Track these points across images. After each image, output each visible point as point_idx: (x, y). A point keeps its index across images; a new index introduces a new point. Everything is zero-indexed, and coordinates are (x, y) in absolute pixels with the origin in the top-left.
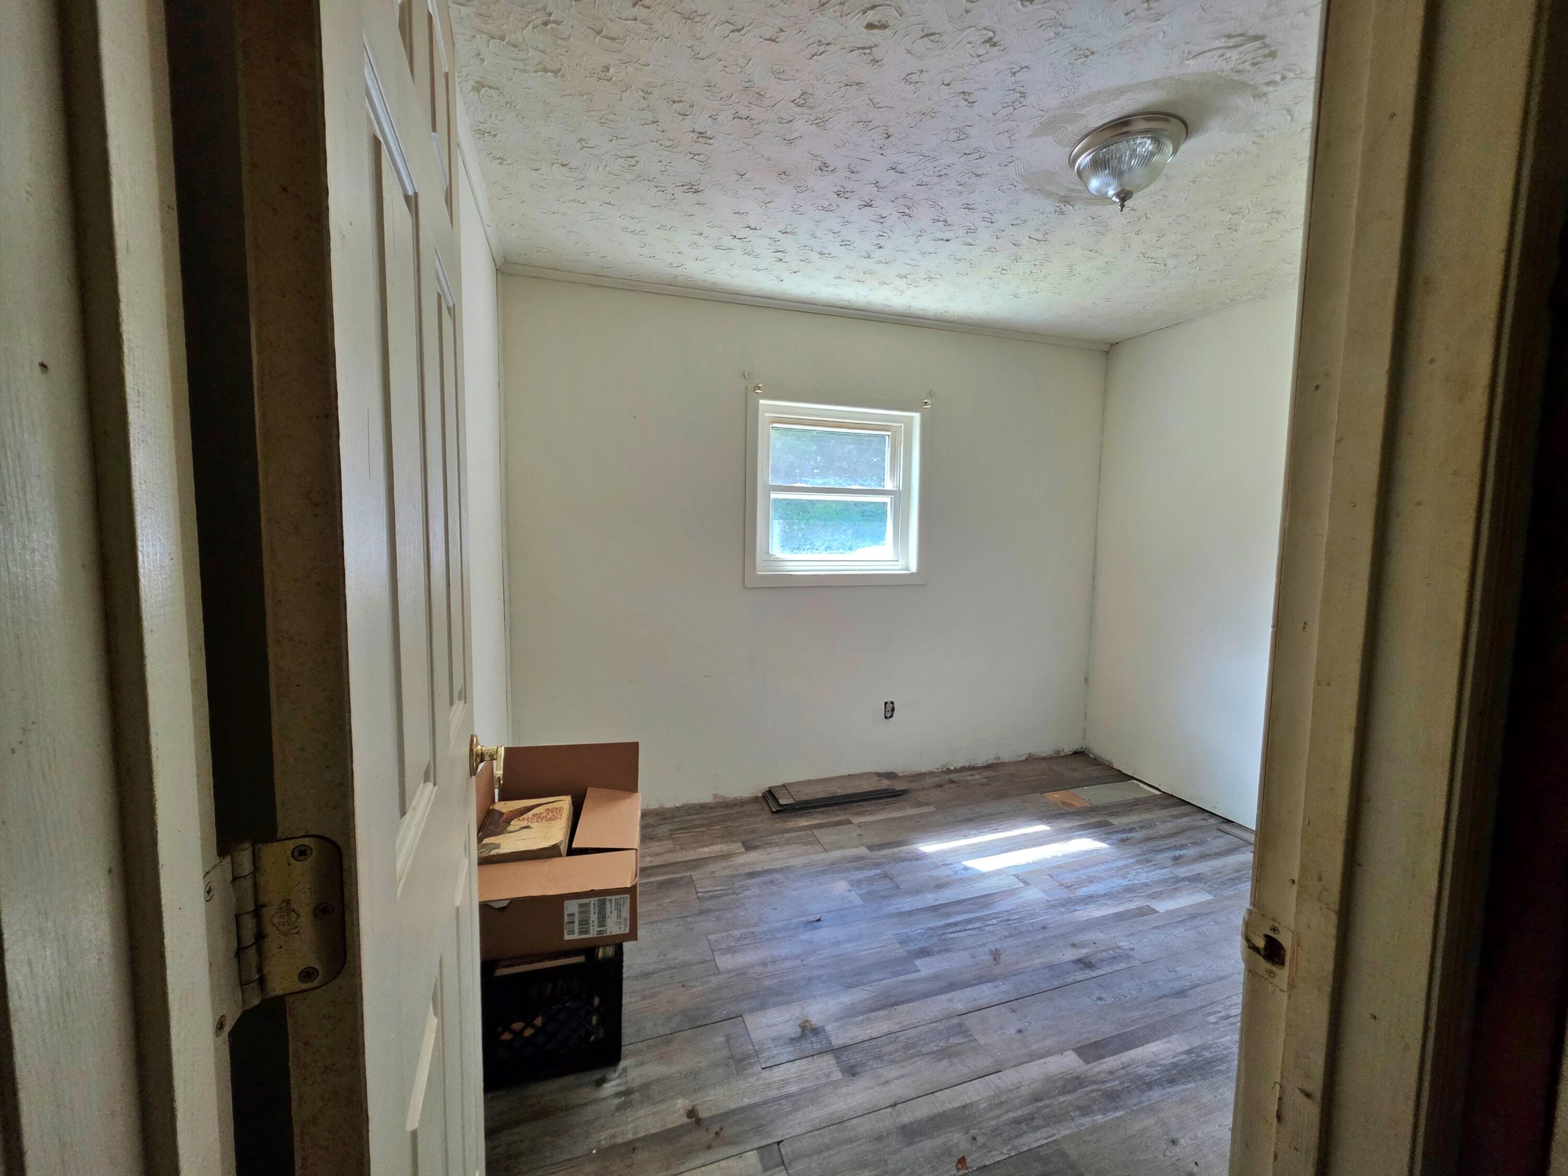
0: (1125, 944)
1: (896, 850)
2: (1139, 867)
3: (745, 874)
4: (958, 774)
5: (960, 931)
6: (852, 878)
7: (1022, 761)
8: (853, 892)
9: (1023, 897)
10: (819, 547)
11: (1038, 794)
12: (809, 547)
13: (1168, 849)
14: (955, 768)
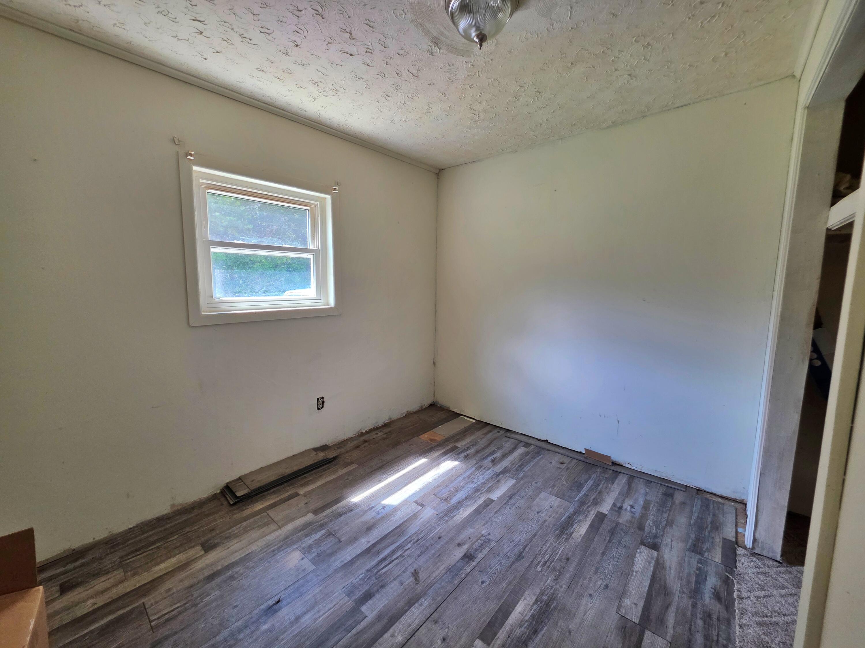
0: (484, 532)
1: (334, 508)
2: (477, 472)
3: (204, 579)
4: (368, 435)
5: (389, 564)
6: (303, 546)
7: (404, 417)
8: (306, 560)
9: (423, 517)
10: (259, 290)
11: (417, 437)
12: (249, 291)
13: (488, 456)
14: (366, 431)
